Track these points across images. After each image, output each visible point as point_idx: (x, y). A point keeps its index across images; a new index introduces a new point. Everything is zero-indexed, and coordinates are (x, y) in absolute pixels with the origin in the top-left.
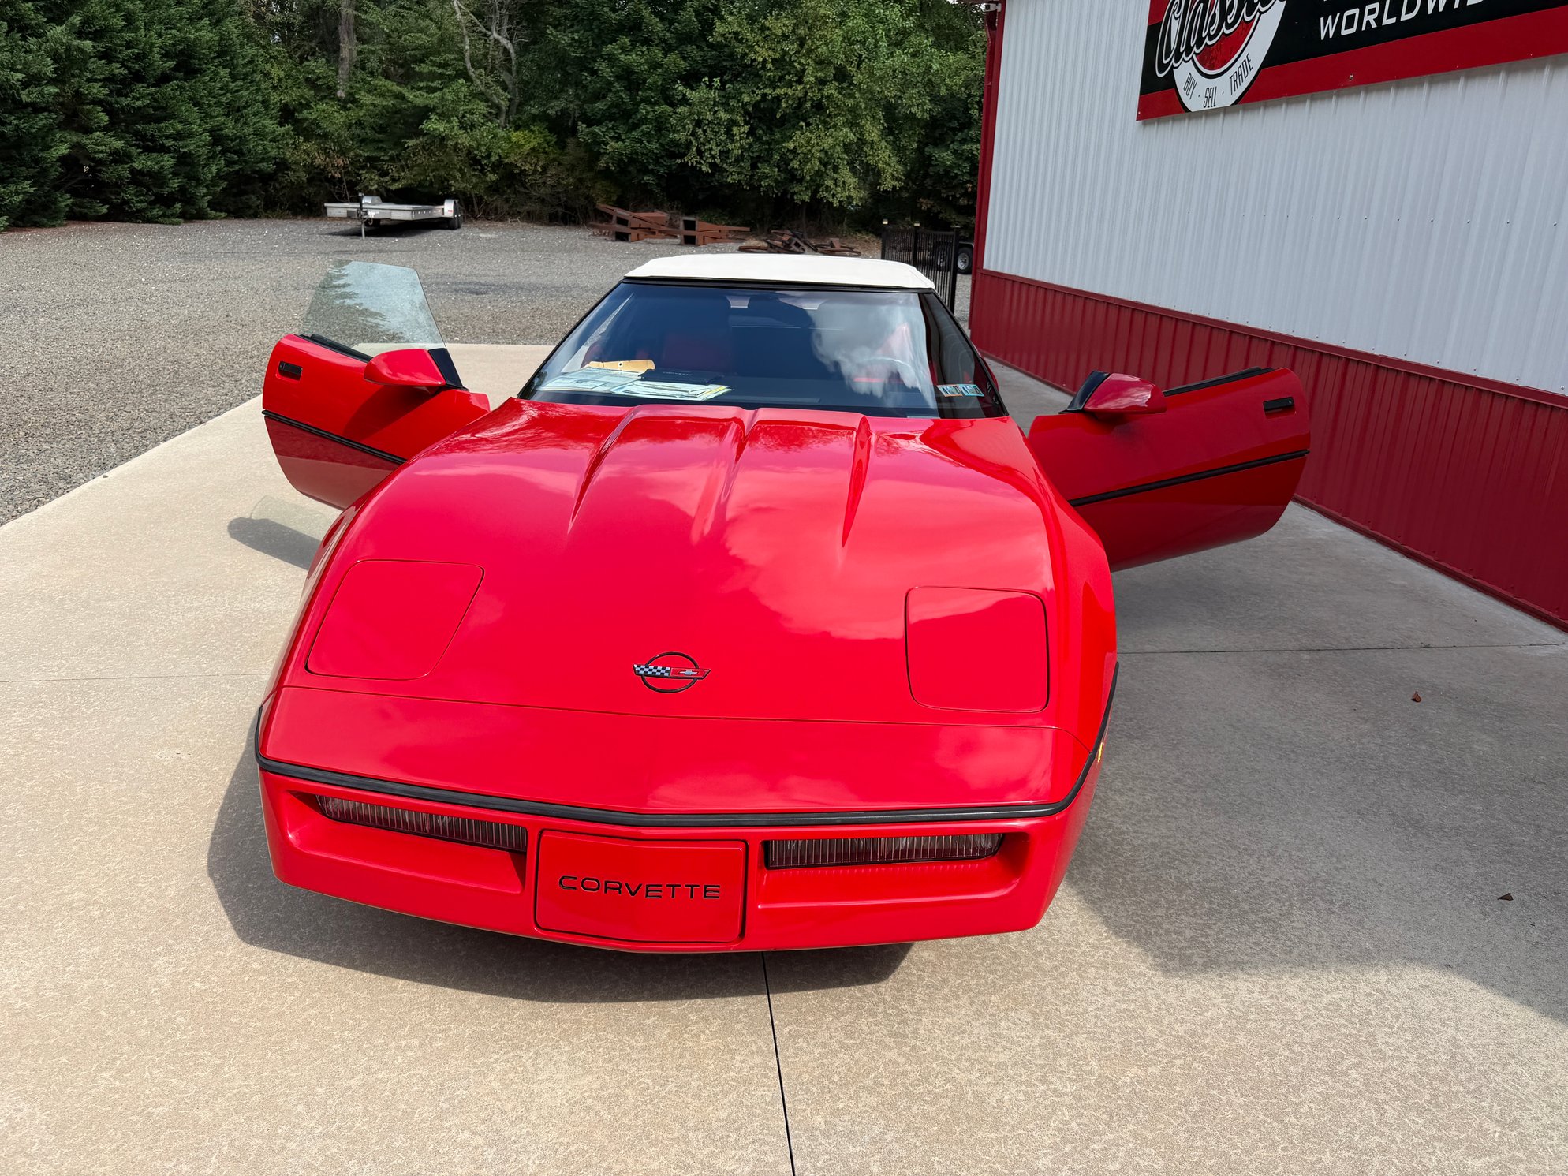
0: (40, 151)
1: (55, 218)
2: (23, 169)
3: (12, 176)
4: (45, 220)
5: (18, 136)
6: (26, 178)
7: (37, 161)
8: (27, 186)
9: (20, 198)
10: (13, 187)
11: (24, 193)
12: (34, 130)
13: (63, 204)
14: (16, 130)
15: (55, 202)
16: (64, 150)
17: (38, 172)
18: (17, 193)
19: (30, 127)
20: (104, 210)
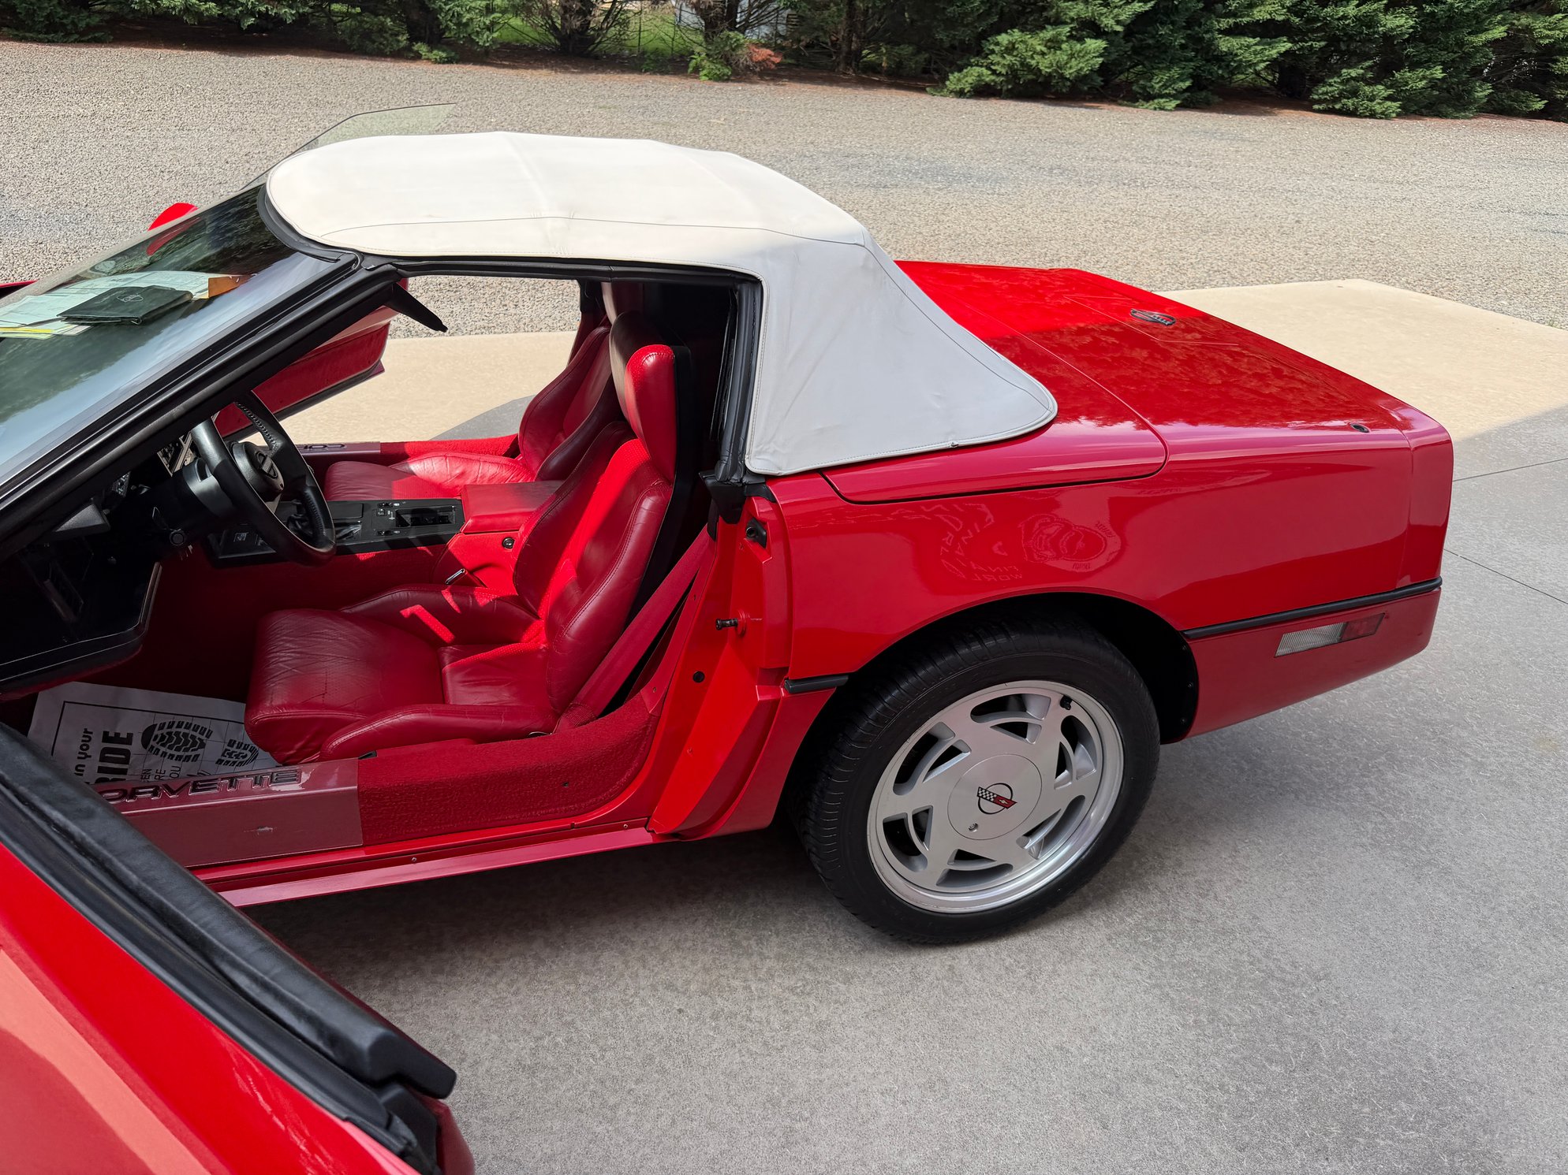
0: (1469, 34)
1: (1465, 110)
2: (1443, 53)
3: (1429, 60)
4: (1450, 110)
5: (1449, 17)
6: (1443, 63)
7: (1461, 44)
8: (1438, 73)
9: (1424, 82)
10: (1420, 72)
11: (1432, 80)
12: (1465, 11)
13: (1479, 94)
14: (1449, 10)
15: (1470, 92)
16: (1498, 32)
17: (1460, 57)
18: (1424, 78)
19: (1466, 7)
20: (1539, 105)
